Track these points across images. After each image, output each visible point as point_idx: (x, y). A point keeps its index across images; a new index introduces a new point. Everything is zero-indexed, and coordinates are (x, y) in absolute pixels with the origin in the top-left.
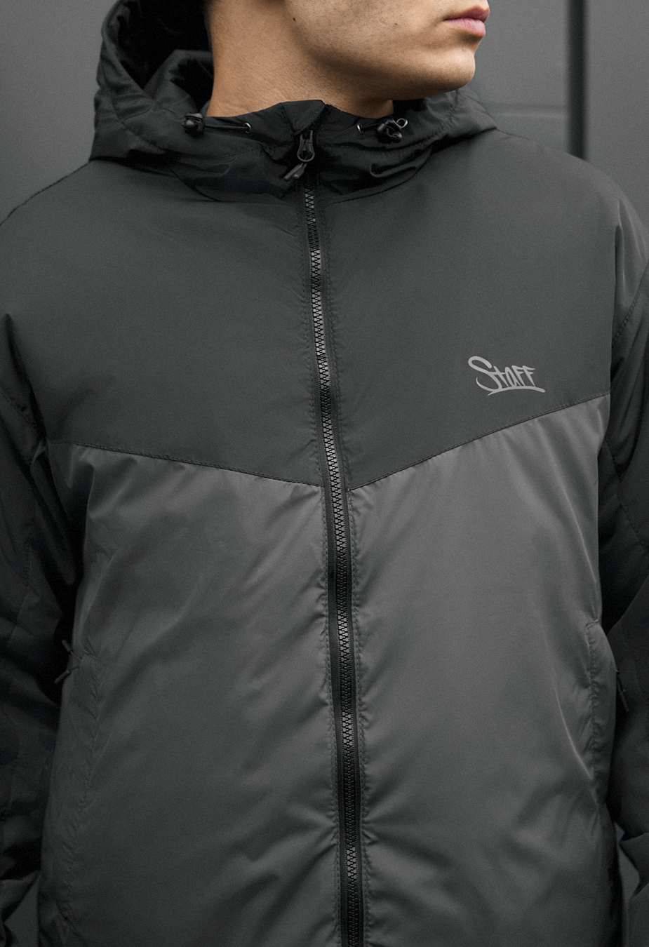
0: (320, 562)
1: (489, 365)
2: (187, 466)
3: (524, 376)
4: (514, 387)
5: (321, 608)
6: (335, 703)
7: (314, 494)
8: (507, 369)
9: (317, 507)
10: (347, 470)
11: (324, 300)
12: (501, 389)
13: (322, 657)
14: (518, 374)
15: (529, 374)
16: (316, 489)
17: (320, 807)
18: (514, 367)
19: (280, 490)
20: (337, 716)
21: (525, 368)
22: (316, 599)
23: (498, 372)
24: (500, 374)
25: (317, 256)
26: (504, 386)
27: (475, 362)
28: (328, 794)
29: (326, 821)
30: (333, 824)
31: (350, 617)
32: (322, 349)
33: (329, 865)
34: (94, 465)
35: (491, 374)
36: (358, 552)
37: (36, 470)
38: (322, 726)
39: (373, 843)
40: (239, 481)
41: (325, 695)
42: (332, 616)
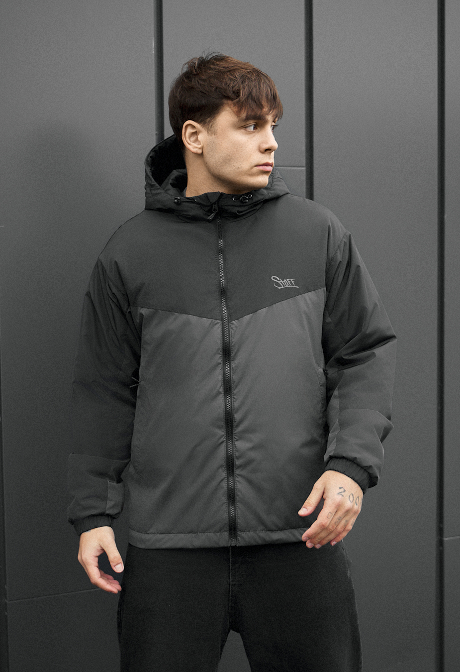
0: (220, 346)
1: (279, 279)
2: (176, 313)
3: (291, 282)
4: (287, 286)
5: (220, 361)
6: (224, 393)
7: (218, 323)
8: (285, 280)
9: (219, 327)
10: (230, 315)
11: (224, 257)
12: (282, 287)
13: (220, 377)
14: (289, 282)
15: (293, 282)
16: (219, 321)
17: (220, 427)
18: (287, 280)
19: (206, 321)
20: (225, 397)
21: (291, 280)
22: (219, 358)
23: (282, 281)
24: (283, 282)
25: (221, 242)
26: (284, 286)
27: (273, 278)
28: (222, 423)
29: (221, 432)
30: (223, 434)
31: (230, 364)
32: (222, 274)
33: (223, 446)
34: (144, 314)
35: (279, 282)
36: (232, 342)
37: (128, 316)
38: (220, 400)
39: (237, 440)
40: (193, 319)
41: (221, 390)
42: (224, 364)
